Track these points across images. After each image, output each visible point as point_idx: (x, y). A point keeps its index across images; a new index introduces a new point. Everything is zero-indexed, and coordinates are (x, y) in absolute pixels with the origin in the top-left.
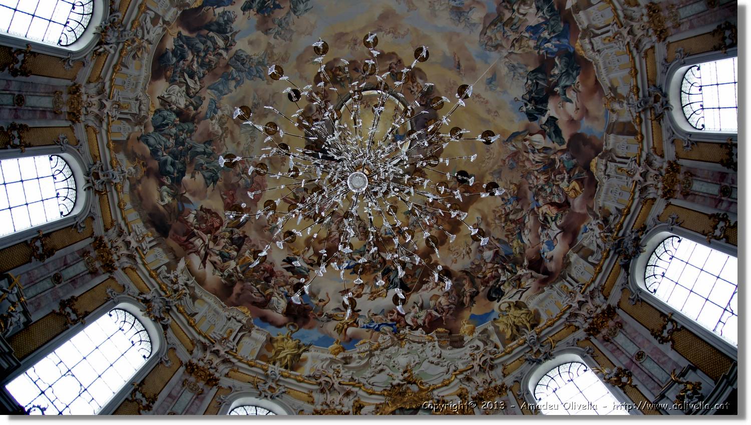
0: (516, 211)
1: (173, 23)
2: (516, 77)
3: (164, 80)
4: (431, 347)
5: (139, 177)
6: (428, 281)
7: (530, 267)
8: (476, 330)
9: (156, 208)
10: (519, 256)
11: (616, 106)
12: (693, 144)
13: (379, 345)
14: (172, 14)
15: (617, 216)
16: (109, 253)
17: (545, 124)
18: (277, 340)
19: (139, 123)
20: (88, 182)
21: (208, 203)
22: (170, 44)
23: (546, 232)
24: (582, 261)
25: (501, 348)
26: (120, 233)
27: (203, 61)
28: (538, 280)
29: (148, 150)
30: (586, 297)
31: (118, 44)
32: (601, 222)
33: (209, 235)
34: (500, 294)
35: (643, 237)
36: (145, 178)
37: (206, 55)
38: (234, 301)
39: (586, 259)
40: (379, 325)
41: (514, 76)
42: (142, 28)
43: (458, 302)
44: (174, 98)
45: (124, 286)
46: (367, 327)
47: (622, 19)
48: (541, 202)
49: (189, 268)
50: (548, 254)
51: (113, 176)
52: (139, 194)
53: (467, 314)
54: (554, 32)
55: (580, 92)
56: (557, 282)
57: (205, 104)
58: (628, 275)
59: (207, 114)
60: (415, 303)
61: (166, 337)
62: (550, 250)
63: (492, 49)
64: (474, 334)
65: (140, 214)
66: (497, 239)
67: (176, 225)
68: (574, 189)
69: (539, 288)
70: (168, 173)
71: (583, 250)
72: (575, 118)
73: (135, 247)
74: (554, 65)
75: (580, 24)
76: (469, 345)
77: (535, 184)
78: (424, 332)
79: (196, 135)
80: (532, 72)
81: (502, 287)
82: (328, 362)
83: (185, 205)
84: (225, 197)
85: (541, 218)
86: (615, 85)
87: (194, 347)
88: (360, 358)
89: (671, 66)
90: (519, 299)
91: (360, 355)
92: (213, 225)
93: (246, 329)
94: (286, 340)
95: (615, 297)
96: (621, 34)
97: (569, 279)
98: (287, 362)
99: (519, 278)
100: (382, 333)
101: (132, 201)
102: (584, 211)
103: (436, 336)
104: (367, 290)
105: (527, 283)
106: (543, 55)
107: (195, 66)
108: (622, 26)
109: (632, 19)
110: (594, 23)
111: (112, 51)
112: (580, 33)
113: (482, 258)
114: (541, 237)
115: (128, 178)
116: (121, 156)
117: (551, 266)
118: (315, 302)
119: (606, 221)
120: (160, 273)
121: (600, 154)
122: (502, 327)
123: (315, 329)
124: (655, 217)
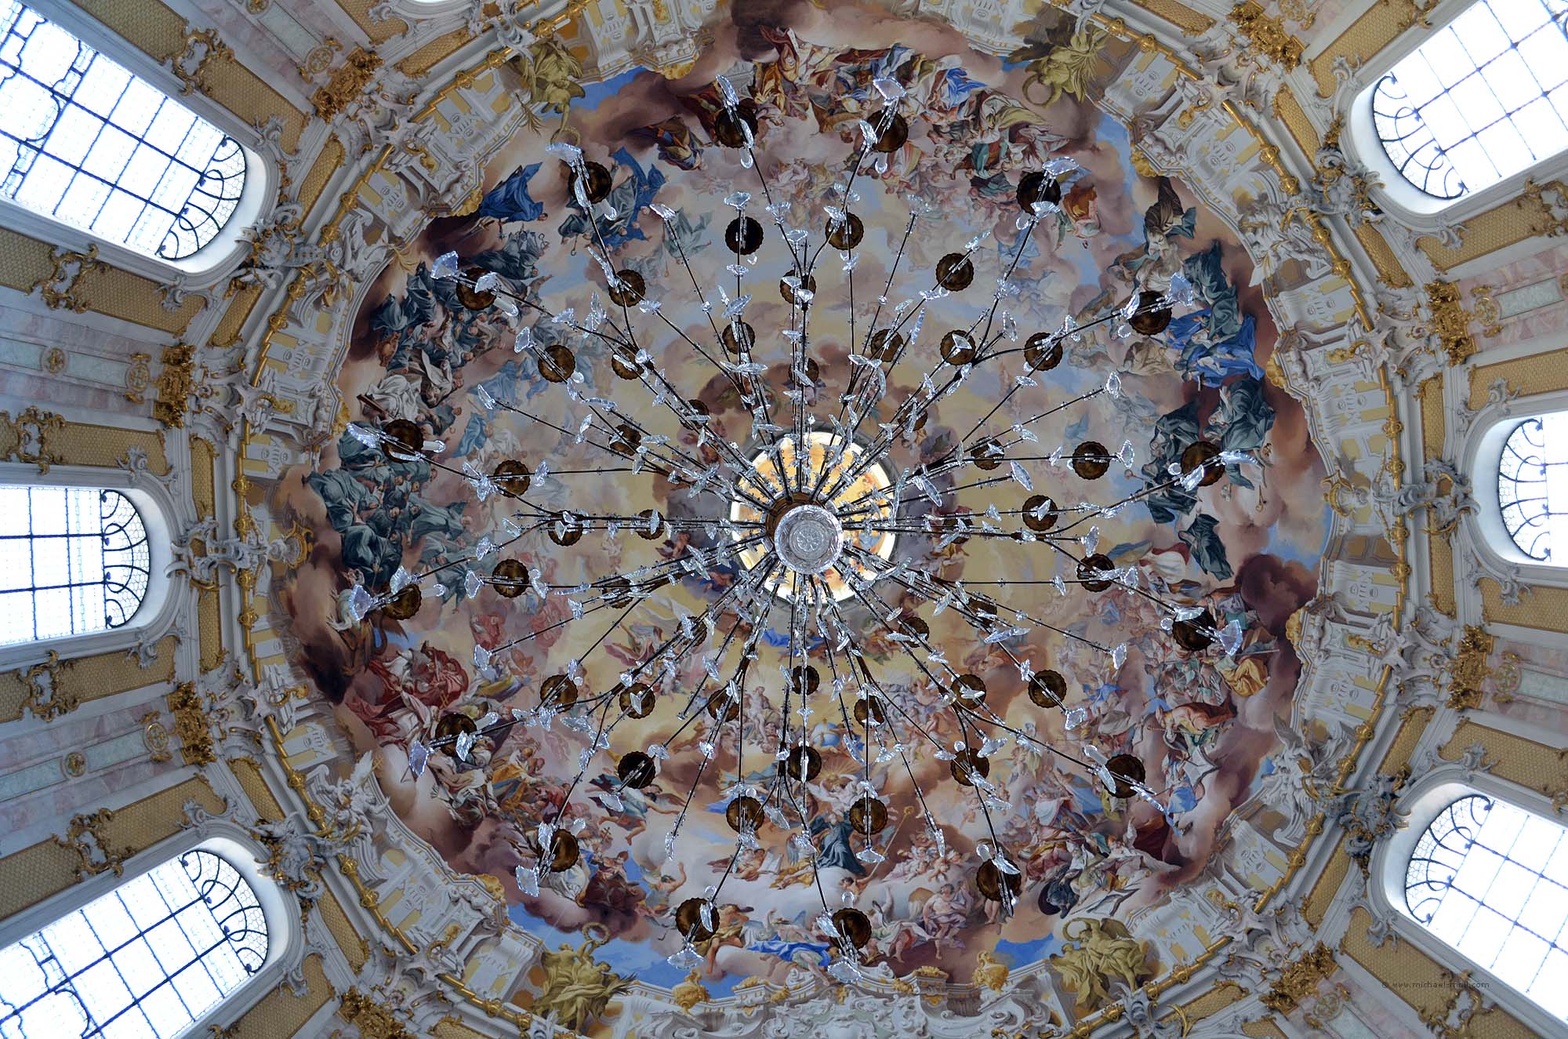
0: (1115, 717)
1: (412, 243)
2: (1131, 425)
3: (376, 361)
4: (905, 1009)
5: (295, 562)
6: (907, 858)
7: (1138, 845)
8: (1009, 978)
9: (323, 636)
10: (1115, 818)
11: (1351, 501)
12: (1523, 590)
13: (787, 991)
14: (411, 223)
15: (1345, 743)
16: (203, 723)
17: (1189, 531)
18: (558, 961)
19: (310, 447)
20: (179, 558)
21: (438, 639)
22: (398, 287)
23: (1179, 768)
24: (1259, 838)
25: (1066, 1025)
26: (236, 681)
27: (464, 330)
28: (1155, 875)
29: (323, 506)
30: (1267, 920)
31: (286, 270)
32: (1306, 755)
33: (434, 708)
34: (1070, 899)
35: (1403, 793)
36: (309, 566)
37: (473, 319)
38: (472, 863)
39: (1268, 836)
40: (792, 947)
41: (1127, 423)
42: (343, 245)
43: (973, 909)
44: (392, 403)
45: (225, 800)
46: (764, 950)
47: (1373, 313)
48: (1171, 700)
49: (379, 777)
50: (1182, 818)
51: (237, 552)
52: (290, 601)
53: (989, 939)
54: (1221, 334)
55: (1270, 465)
56: (1200, 883)
57: (460, 423)
58: (1366, 878)
59: (461, 445)
60: (874, 903)
61: (305, 927)
62: (1187, 809)
63: (1085, 362)
64: (1005, 988)
65: (285, 646)
66: (1068, 776)
67: (364, 678)
68: (1247, 676)
69: (1158, 893)
70: (362, 562)
71: (1262, 813)
72: (1257, 523)
73: (263, 715)
74: (1217, 404)
75: (1280, 319)
76: (992, 1012)
77: (1160, 660)
78: (891, 973)
79: (431, 489)
80: (1169, 417)
81: (1073, 884)
82: (668, 1021)
83: (391, 638)
84: (479, 628)
85: (1169, 736)
86: (1350, 456)
87: (366, 958)
88: (740, 1017)
89: (1477, 418)
90: (1112, 914)
91: (742, 1011)
92: (445, 687)
93: (491, 928)
94: (577, 963)
95: (1334, 928)
96: (1369, 344)
97: (1226, 876)
98: (575, 1014)
99: (1113, 869)
100: (797, 965)
101: (273, 615)
102: (1267, 727)
103: (919, 983)
104: (771, 864)
105: (1132, 878)
106: (1194, 382)
107: (448, 340)
108: (1372, 327)
109: (1394, 314)
110: (1310, 319)
111: (272, 284)
112: (1279, 339)
113: (1032, 815)
114: (1168, 777)
115: (270, 563)
116: (261, 514)
117: (1187, 845)
118: (653, 881)
119: (1317, 751)
120: (312, 781)
121: (1308, 603)
122: (1068, 975)
123: (646, 944)
124: (1433, 749)
